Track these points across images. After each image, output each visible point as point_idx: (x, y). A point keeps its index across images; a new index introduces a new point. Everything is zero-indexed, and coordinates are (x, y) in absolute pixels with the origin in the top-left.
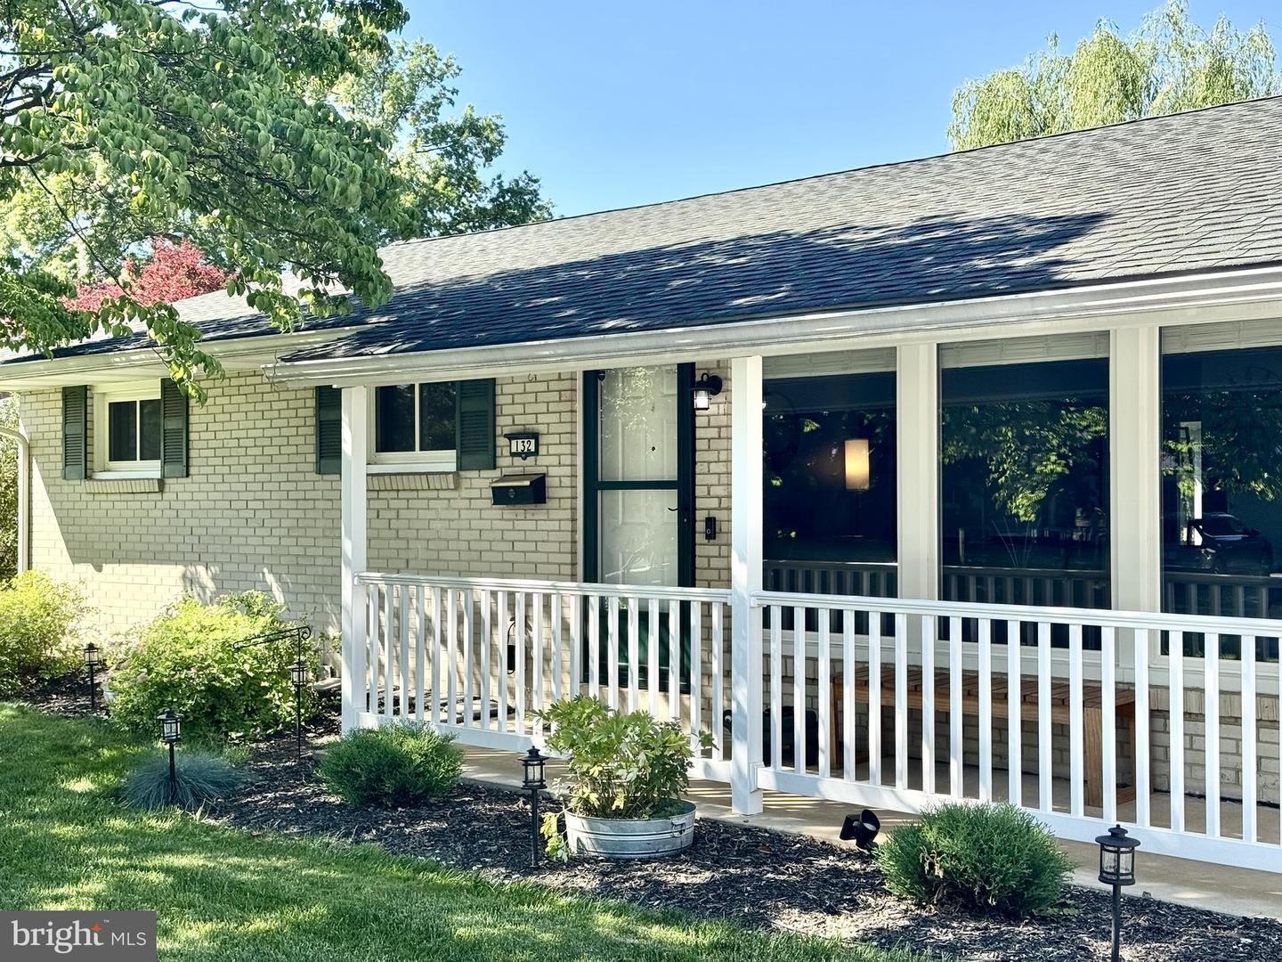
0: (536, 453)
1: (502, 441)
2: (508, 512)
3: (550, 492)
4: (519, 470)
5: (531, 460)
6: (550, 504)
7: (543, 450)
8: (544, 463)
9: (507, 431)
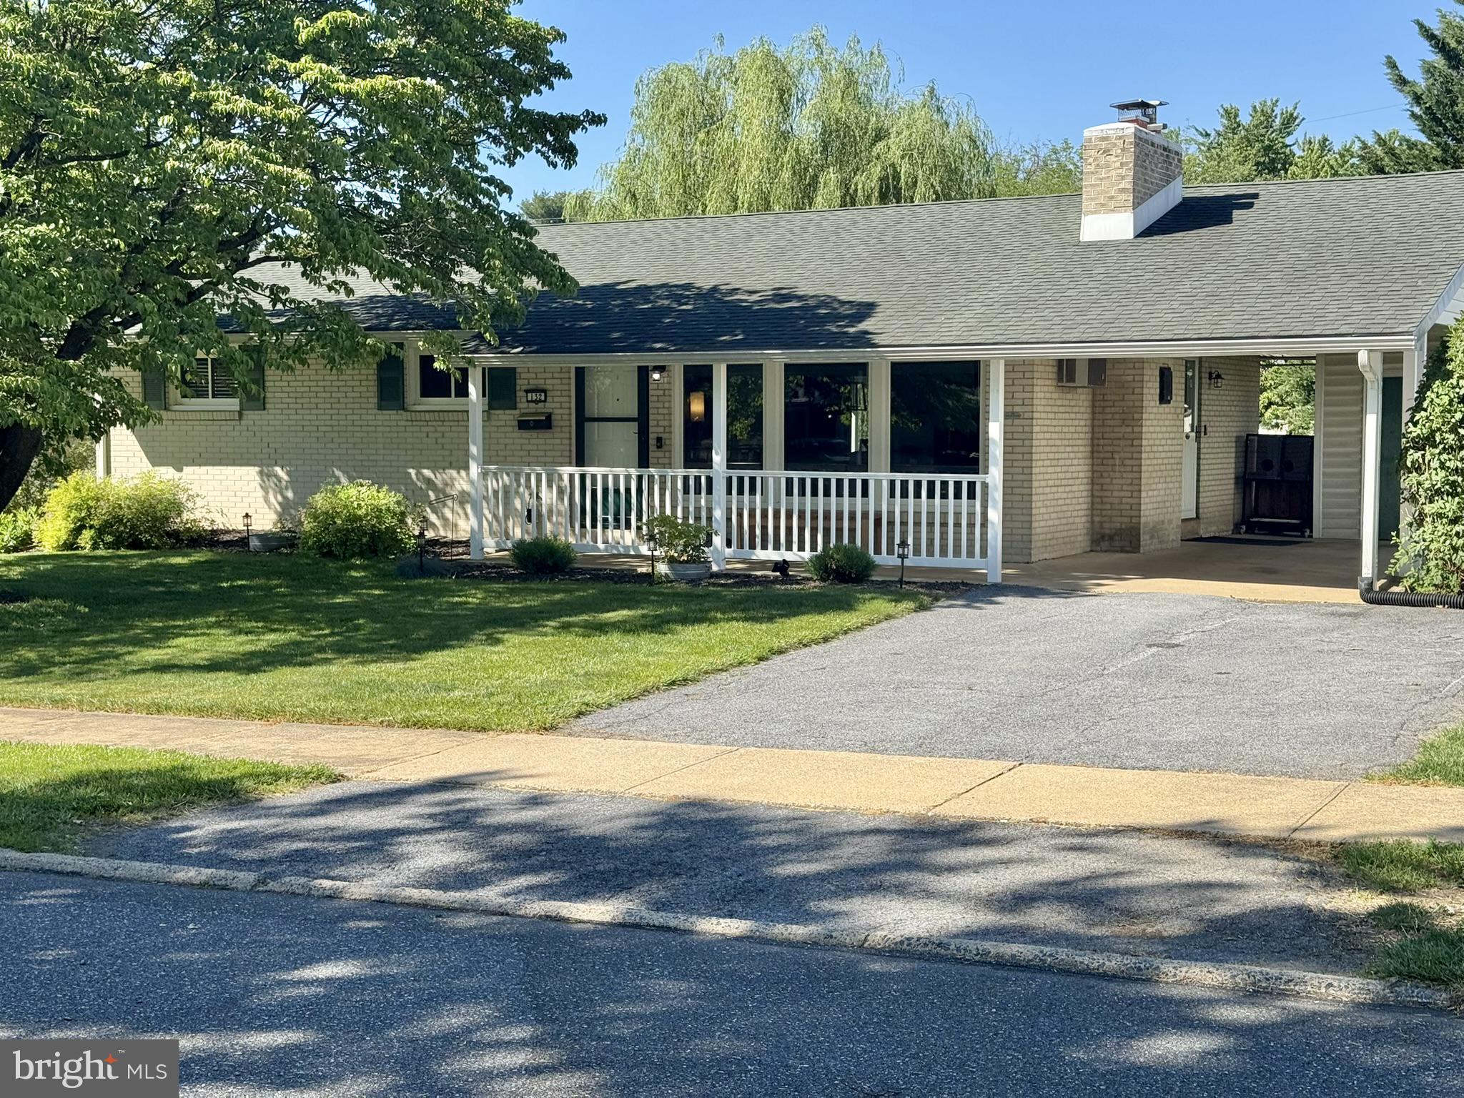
0: (545, 401)
1: (520, 394)
2: (526, 434)
3: (554, 423)
4: (534, 411)
5: (541, 405)
6: (554, 429)
7: (549, 399)
8: (549, 406)
9: (524, 388)
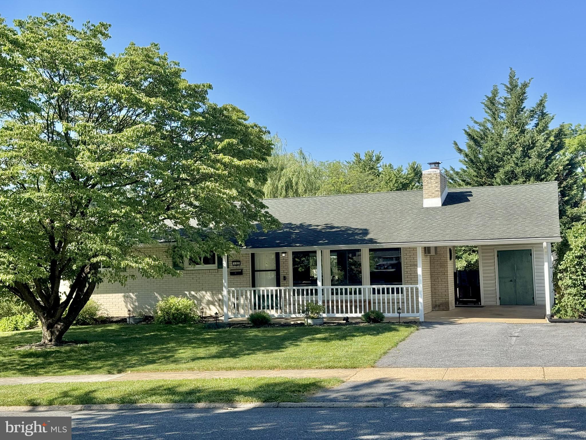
1: (230, 263)
2: (234, 277)
3: (244, 273)
4: (236, 268)
5: (238, 266)
6: (244, 275)
7: (241, 264)
8: (241, 267)
